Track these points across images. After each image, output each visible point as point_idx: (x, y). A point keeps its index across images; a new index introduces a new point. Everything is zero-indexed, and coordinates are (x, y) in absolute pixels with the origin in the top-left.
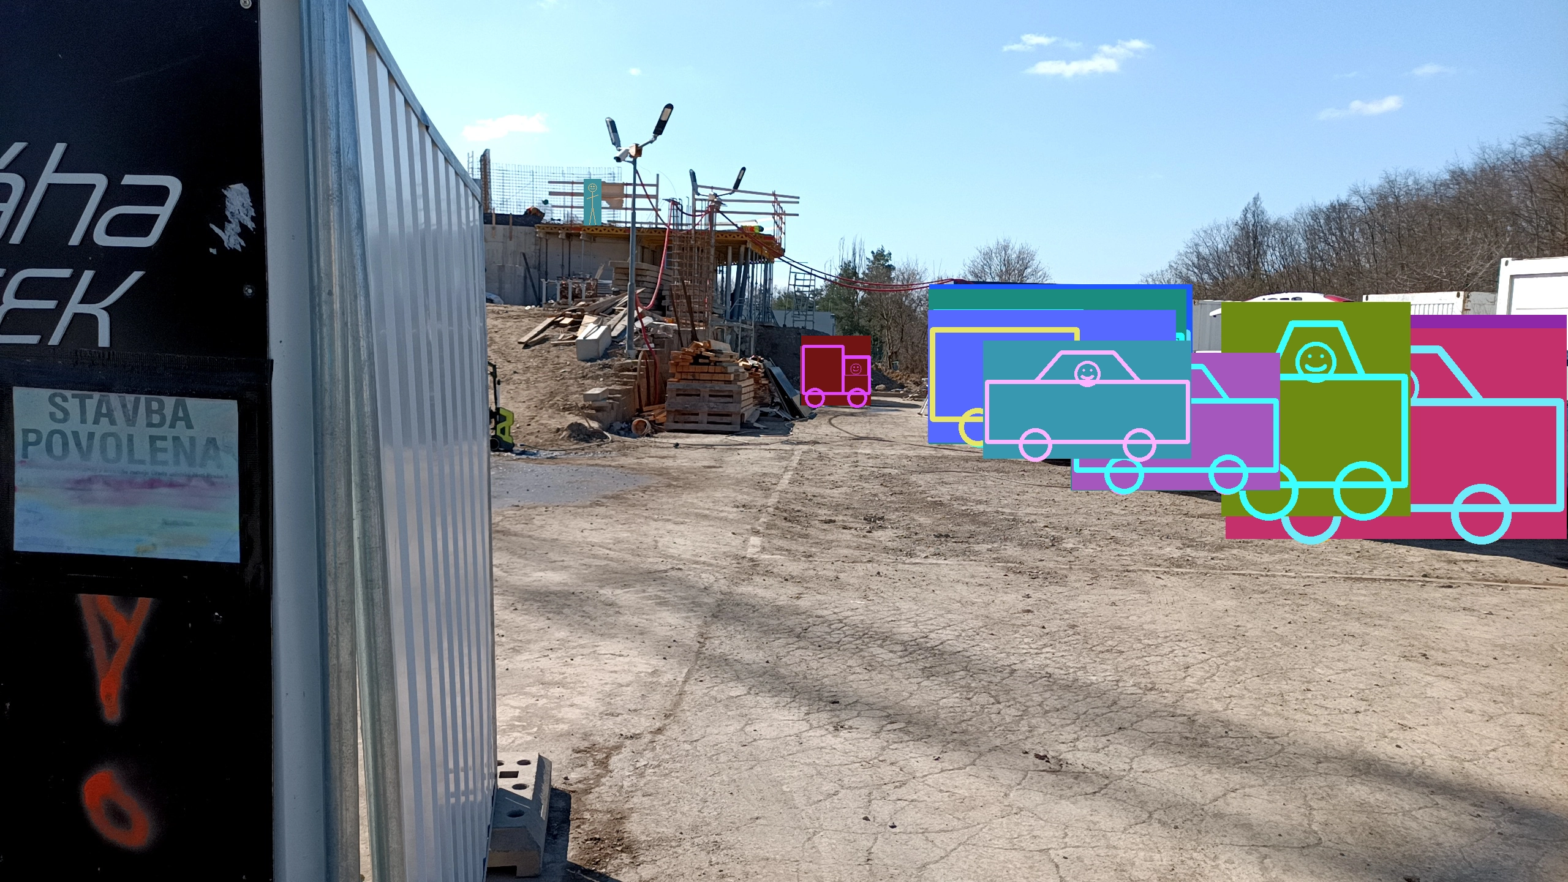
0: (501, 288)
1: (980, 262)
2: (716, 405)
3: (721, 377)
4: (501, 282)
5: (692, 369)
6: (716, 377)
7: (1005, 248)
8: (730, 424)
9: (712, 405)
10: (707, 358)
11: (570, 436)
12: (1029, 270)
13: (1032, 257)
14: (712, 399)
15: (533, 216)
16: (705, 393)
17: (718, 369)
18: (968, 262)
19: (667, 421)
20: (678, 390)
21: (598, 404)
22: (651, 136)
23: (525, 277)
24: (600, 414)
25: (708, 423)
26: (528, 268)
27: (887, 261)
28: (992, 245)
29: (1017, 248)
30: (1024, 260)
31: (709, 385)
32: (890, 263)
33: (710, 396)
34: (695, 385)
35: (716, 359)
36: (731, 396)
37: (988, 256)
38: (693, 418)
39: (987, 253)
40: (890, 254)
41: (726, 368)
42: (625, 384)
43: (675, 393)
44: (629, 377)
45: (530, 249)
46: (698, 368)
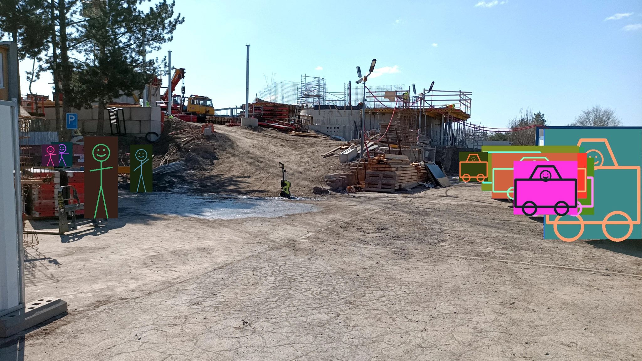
0: (344, 135)
1: (584, 116)
2: (385, 181)
3: (388, 169)
4: (344, 132)
5: (377, 166)
6: (386, 169)
7: (597, 110)
8: (390, 189)
9: (383, 181)
10: (383, 161)
11: (313, 192)
12: (610, 120)
13: (612, 115)
14: (384, 178)
15: (361, 106)
16: (381, 176)
17: (387, 166)
18: (577, 117)
19: (365, 187)
20: (370, 174)
21: (332, 179)
22: (369, 72)
23: (355, 130)
24: (332, 184)
25: (382, 188)
26: (356, 127)
27: (542, 118)
28: (590, 109)
29: (603, 110)
30: (608, 115)
31: (382, 172)
32: (543, 118)
33: (383, 177)
34: (377, 172)
35: (387, 162)
36: (392, 177)
37: (588, 114)
38: (375, 186)
39: (587, 113)
40: (544, 115)
41: (390, 165)
42: (351, 172)
43: (369, 176)
44: (353, 169)
45: (358, 120)
46: (379, 166)
